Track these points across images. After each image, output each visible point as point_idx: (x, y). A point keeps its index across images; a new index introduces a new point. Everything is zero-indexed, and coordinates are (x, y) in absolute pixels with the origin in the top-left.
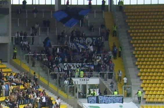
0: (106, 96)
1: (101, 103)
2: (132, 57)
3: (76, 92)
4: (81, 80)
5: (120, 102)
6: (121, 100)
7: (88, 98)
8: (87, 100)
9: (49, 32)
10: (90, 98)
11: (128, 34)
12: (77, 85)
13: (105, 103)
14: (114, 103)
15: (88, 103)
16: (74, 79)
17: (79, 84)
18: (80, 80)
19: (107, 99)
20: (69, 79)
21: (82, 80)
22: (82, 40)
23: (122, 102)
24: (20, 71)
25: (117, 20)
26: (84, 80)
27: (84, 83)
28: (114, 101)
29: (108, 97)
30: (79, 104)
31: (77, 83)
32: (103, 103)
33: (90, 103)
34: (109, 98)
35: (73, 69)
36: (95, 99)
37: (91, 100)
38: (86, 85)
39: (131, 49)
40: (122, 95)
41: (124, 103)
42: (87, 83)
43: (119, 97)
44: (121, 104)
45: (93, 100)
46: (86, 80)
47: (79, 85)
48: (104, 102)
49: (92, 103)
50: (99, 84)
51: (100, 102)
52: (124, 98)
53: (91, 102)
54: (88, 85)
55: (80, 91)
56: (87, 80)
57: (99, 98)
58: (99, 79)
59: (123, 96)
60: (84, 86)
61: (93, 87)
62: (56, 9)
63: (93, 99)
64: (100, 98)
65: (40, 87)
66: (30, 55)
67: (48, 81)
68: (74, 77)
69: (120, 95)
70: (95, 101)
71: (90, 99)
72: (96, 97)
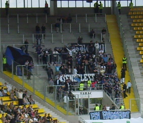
0: (111, 111)
1: (105, 119)
2: (139, 66)
3: (77, 107)
4: (82, 93)
5: (127, 118)
6: (128, 115)
7: (91, 113)
8: (89, 116)
9: (44, 39)
10: (93, 114)
11: (134, 39)
12: (78, 99)
13: (110, 119)
14: (120, 118)
15: (91, 119)
16: (74, 93)
17: (79, 98)
18: (81, 93)
19: (112, 114)
20: (68, 92)
21: (83, 93)
22: (82, 47)
23: (130, 118)
24: (12, 85)
25: (121, 24)
26: (86, 93)
27: (86, 97)
28: (120, 116)
29: (113, 112)
30: (81, 121)
31: (78, 97)
32: (107, 119)
33: (94, 119)
34: (114, 113)
35: (73, 81)
36: (99, 115)
37: (93, 116)
38: (87, 99)
39: (137, 57)
40: (129, 110)
41: (131, 119)
42: (89, 96)
43: (126, 112)
44: (128, 120)
45: (96, 116)
46: (87, 93)
47: (80, 99)
48: (108, 118)
49: (95, 119)
50: (102, 98)
51: (104, 119)
52: (131, 112)
53: (93, 118)
54: (91, 99)
55: (81, 106)
56: (89, 93)
57: (103, 114)
58: (102, 92)
59: (130, 111)
60: (86, 102)
61: (95, 101)
62: (52, 12)
63: (96, 114)
64: (105, 113)
65: (35, 103)
66: (23, 66)
67: (45, 95)
68: (74, 90)
69: (126, 110)
70: (98, 117)
71: (93, 115)
72: (99, 112)
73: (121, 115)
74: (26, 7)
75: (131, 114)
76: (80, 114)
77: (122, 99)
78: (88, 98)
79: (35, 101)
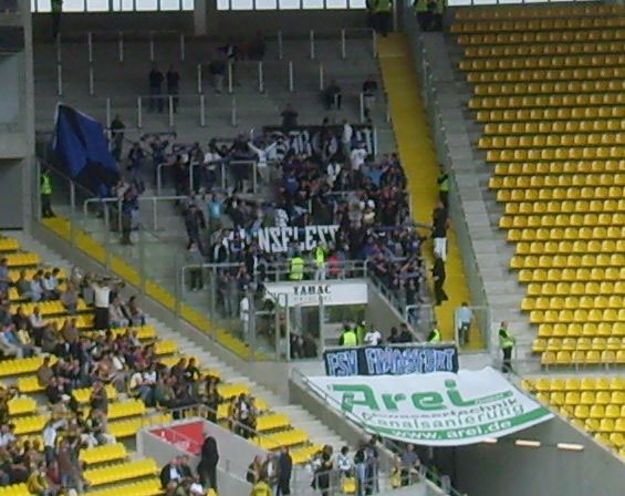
0: (394, 348)
1: (375, 374)
2: (485, 200)
3: (283, 334)
4: (300, 290)
5: (446, 370)
6: (450, 361)
7: (328, 356)
8: (323, 363)
9: (175, 111)
10: (335, 356)
11: (469, 113)
12: (285, 308)
13: (389, 373)
14: (424, 372)
15: (328, 374)
16: (273, 290)
17: (291, 304)
18: (296, 290)
19: (398, 358)
20: (255, 286)
21: (304, 289)
22: (301, 138)
23: (455, 369)
24: (70, 263)
25: (425, 64)
26: (312, 290)
27: (311, 300)
28: (424, 366)
29: (402, 350)
30: (295, 381)
31: (287, 301)
32: (381, 374)
33: (337, 375)
34: (405, 353)
35: (268, 250)
36: (353, 359)
37: (337, 364)
38: (316, 309)
39: (479, 171)
40: (453, 342)
41: (459, 372)
42: (321, 299)
43: (442, 349)
44: (450, 375)
45: (346, 362)
46: (317, 288)
47: (292, 309)
48: (385, 370)
49: (341, 375)
50: (366, 305)
51: (372, 372)
52: (459, 351)
53: (336, 370)
54: (327, 307)
55: (297, 331)
56: (320, 288)
57: (369, 358)
58: (365, 286)
59: (457, 345)
60: (311, 317)
61: (343, 315)
62: (200, 27)
63: (346, 359)
64: (373, 356)
65: (146, 320)
66: (108, 202)
67: (178, 296)
68: (272, 278)
69: (443, 343)
70: (353, 366)
71: (335, 360)
72: (356, 353)
73: (425, 360)
74: (116, 8)
75: (459, 358)
76: (292, 356)
77: (428, 308)
78: (317, 304)
79: (146, 315)
